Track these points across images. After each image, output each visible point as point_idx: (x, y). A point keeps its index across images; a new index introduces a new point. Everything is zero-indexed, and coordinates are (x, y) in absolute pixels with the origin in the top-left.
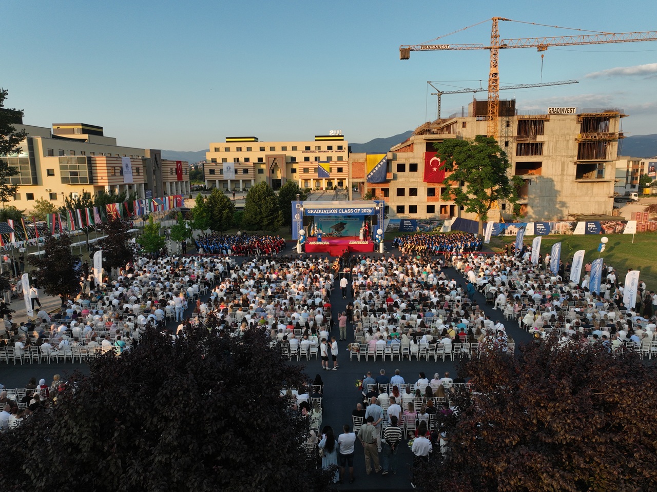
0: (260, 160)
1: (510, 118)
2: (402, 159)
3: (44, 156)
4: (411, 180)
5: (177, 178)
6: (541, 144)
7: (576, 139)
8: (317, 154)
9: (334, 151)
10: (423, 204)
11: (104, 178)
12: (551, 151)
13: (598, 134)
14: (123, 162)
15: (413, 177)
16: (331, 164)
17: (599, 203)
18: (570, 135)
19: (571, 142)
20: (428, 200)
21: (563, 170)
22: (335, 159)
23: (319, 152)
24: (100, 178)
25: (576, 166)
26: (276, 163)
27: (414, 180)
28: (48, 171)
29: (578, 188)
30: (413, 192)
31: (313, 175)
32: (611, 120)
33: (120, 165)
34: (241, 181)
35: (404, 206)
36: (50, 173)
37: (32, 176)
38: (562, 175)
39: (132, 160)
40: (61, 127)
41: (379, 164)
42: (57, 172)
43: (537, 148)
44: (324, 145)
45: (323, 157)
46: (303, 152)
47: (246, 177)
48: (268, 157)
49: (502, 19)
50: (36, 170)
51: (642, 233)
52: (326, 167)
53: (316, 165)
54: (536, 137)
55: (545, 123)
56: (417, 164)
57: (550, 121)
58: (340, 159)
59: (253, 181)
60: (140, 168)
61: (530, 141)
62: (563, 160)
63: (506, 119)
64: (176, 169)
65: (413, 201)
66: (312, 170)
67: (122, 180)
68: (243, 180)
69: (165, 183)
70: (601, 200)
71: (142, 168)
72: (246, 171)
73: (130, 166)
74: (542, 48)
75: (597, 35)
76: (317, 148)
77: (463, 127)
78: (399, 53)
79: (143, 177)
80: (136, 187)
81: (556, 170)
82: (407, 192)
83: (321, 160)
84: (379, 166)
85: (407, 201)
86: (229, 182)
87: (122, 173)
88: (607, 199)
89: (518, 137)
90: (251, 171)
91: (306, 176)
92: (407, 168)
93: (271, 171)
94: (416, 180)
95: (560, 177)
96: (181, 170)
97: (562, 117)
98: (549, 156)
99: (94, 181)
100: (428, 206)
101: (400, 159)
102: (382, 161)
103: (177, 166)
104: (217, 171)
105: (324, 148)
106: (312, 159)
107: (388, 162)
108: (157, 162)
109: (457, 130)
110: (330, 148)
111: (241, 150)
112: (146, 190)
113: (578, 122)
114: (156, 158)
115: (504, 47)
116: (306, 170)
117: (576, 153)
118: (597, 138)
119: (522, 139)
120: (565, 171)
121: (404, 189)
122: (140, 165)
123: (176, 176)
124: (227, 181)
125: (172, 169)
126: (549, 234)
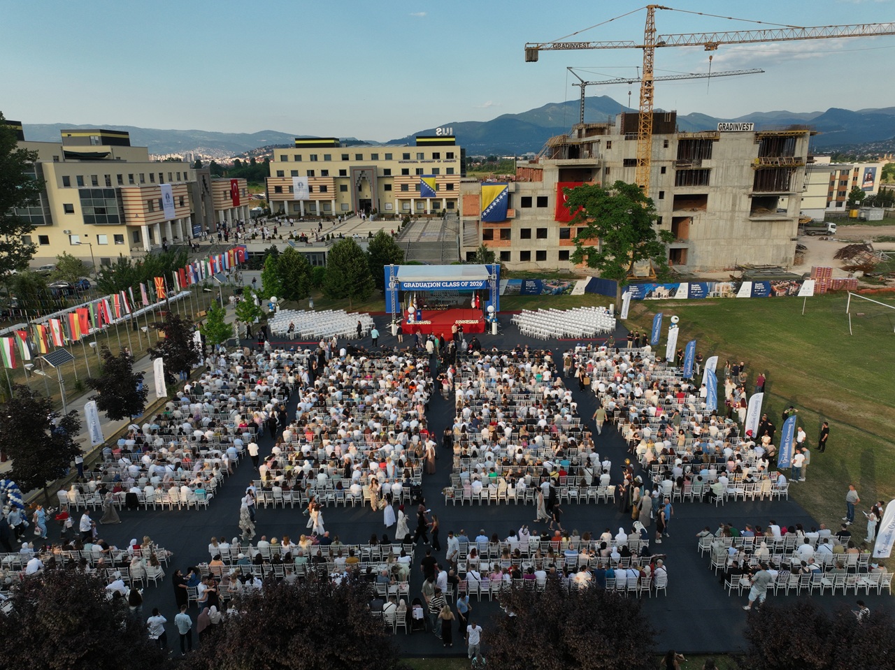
0: (343, 172)
1: (670, 136)
2: (528, 191)
3: (59, 187)
4: (540, 218)
5: (232, 204)
6: (708, 171)
7: (752, 165)
8: (419, 166)
9: (442, 161)
10: (554, 249)
11: (139, 215)
12: (720, 180)
13: (780, 159)
14: (162, 192)
15: (542, 215)
16: (438, 179)
17: (778, 247)
18: (745, 159)
19: (745, 168)
20: (561, 244)
21: (734, 205)
22: (443, 172)
23: (422, 162)
24: (135, 216)
25: (751, 199)
26: (364, 178)
27: (544, 218)
28: (65, 206)
29: (752, 229)
30: (542, 233)
31: (413, 194)
32: (798, 140)
33: (159, 197)
34: (317, 202)
35: (530, 252)
36: (69, 209)
37: (45, 213)
38: (733, 211)
39: (174, 187)
40: (73, 135)
41: (498, 197)
42: (78, 207)
43: (702, 177)
44: (428, 151)
45: (427, 170)
46: (400, 162)
47: (324, 196)
48: (353, 169)
49: (661, 8)
50: (49, 205)
51: (821, 295)
52: (430, 182)
53: (418, 180)
54: (701, 162)
55: (714, 143)
56: (547, 197)
57: (720, 140)
58: (450, 171)
59: (333, 202)
60: (185, 197)
61: (693, 167)
62: (734, 192)
63: (664, 137)
64: (231, 191)
65: (542, 244)
66: (412, 187)
67: (162, 216)
68: (320, 201)
69: (217, 212)
70: (781, 244)
71: (187, 197)
72: (324, 189)
73: (171, 196)
74: (711, 46)
75: (781, 30)
76: (419, 156)
77: (607, 148)
78: (524, 53)
79: (189, 208)
80: (180, 223)
81: (725, 205)
82: (534, 233)
83: (425, 174)
84: (498, 200)
85: (534, 245)
86: (302, 203)
87: (161, 207)
88: (788, 242)
89: (677, 162)
90: (330, 188)
91: (405, 195)
92: (534, 202)
93: (358, 188)
94: (545, 217)
95: (730, 214)
96: (238, 192)
97: (735, 135)
98: (717, 187)
99: (127, 220)
100: (560, 251)
101: (525, 191)
102: (501, 194)
103: (232, 187)
104: (285, 189)
105: (428, 156)
106: (412, 172)
107: (510, 195)
108: (205, 185)
109: (600, 152)
110: (436, 156)
111: (316, 160)
112: (193, 224)
113: (756, 142)
114: (204, 180)
115: (662, 44)
116: (405, 187)
117: (752, 183)
118: (779, 165)
119: (683, 165)
120: (737, 206)
121: (530, 230)
122: (185, 193)
123: (232, 201)
124: (299, 201)
125: (225, 192)
126: (707, 297)
